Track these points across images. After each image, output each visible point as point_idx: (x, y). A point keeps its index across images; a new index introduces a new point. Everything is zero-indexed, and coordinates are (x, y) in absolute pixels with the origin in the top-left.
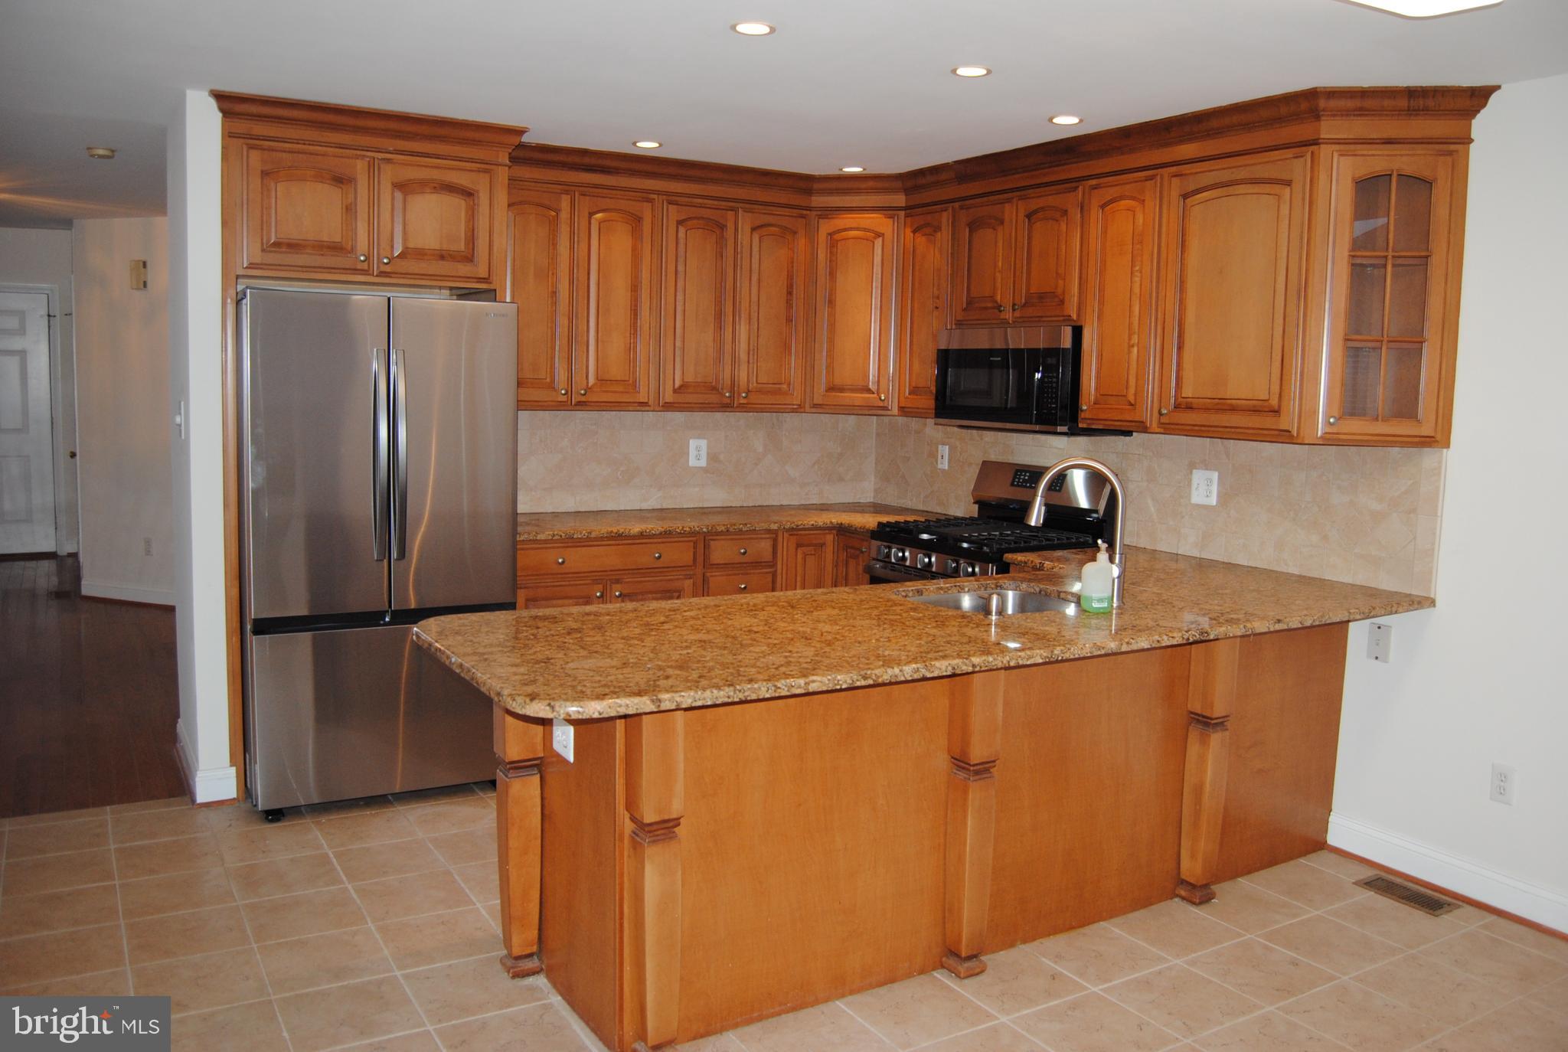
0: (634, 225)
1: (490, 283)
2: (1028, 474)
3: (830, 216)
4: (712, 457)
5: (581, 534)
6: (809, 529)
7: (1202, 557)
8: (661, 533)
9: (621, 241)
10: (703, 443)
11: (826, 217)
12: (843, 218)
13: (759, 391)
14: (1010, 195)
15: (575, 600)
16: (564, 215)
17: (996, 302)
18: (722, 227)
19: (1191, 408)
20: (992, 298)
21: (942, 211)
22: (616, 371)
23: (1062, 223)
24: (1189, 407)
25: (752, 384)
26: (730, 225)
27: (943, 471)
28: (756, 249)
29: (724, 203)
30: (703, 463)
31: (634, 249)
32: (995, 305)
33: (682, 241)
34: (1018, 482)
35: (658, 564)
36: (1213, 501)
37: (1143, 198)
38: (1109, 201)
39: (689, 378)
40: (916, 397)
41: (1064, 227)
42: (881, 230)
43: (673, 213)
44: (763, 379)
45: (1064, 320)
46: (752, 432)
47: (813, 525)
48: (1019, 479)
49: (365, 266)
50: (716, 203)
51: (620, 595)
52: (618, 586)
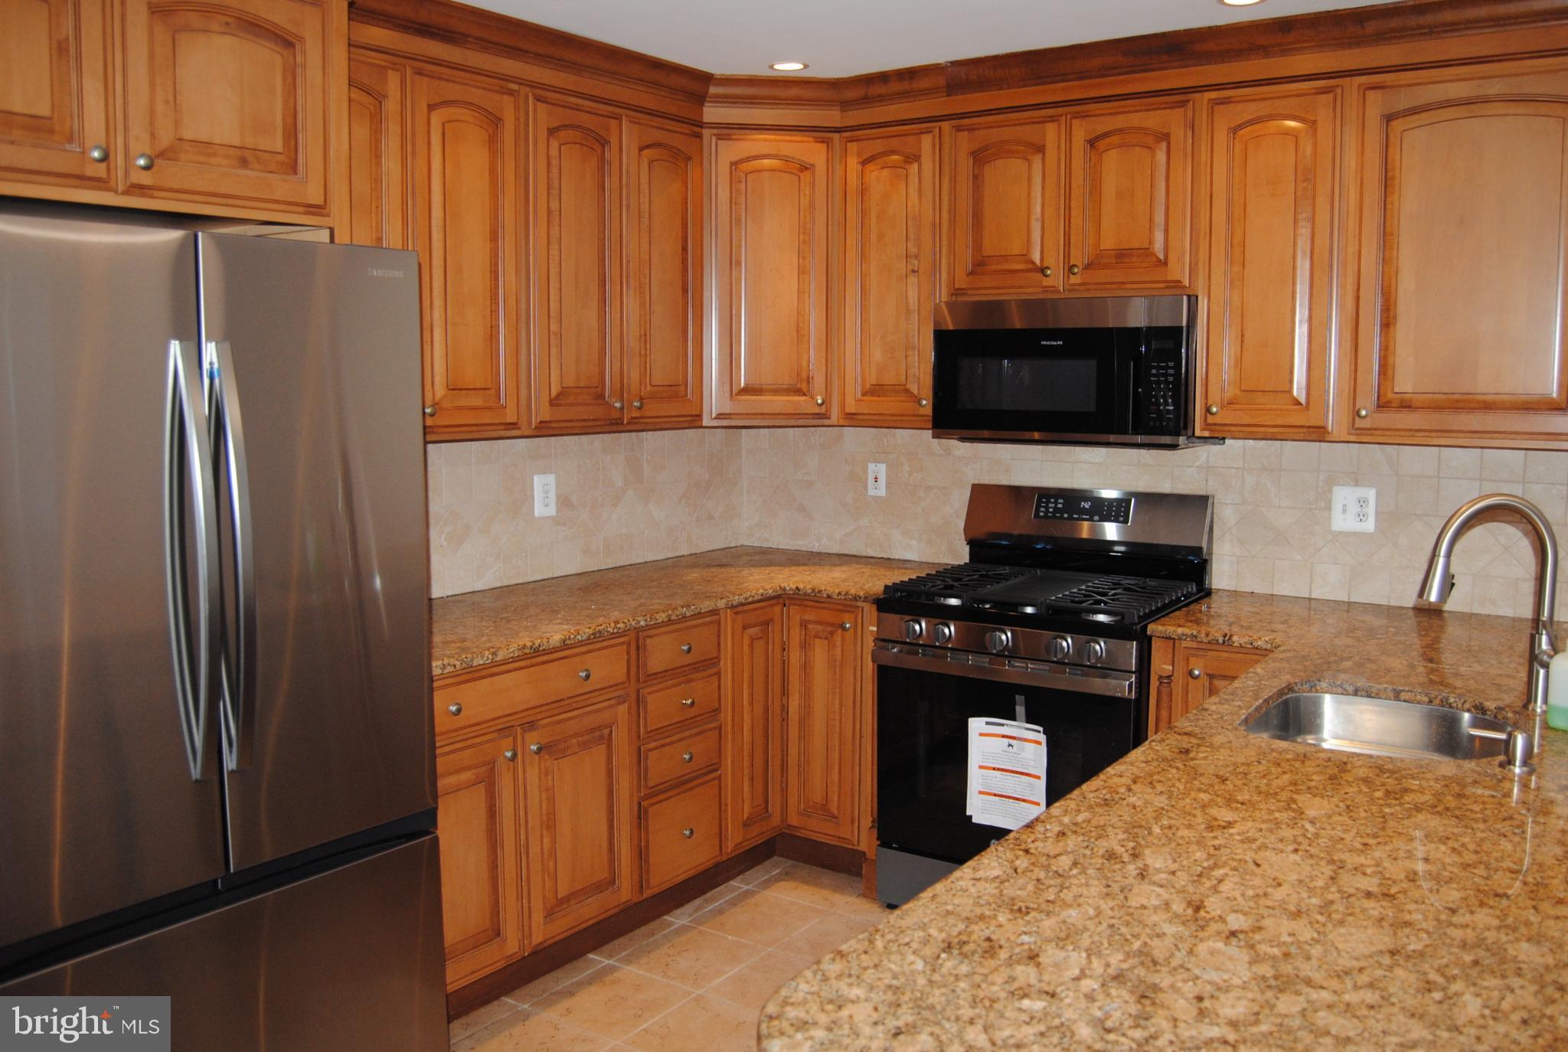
0: (491, 131)
1: (328, 215)
2: (1061, 501)
3: (733, 137)
4: (564, 502)
5: (482, 657)
6: (759, 601)
7: (1352, 600)
8: (589, 639)
9: (473, 157)
10: (551, 479)
11: (728, 138)
12: (755, 140)
13: (653, 397)
14: (1060, 110)
15: (473, 771)
16: (391, 106)
17: (1033, 263)
18: (604, 143)
19: (1410, 407)
20: (1025, 257)
21: (922, 133)
22: (473, 373)
23: (1158, 152)
24: (1406, 405)
25: (646, 387)
26: (614, 140)
27: (876, 499)
28: (644, 179)
29: (602, 106)
30: (551, 511)
31: (492, 171)
32: (1031, 266)
33: (555, 162)
34: (1047, 512)
35: (589, 686)
36: (1369, 526)
37: (1312, 118)
38: (1247, 122)
39: (570, 382)
40: (877, 398)
41: (1161, 156)
42: (807, 158)
43: (542, 117)
44: (658, 379)
45: (1167, 287)
46: (609, 458)
47: (762, 595)
48: (1047, 508)
49: (101, 171)
50: (594, 105)
51: (540, 750)
52: (534, 734)
